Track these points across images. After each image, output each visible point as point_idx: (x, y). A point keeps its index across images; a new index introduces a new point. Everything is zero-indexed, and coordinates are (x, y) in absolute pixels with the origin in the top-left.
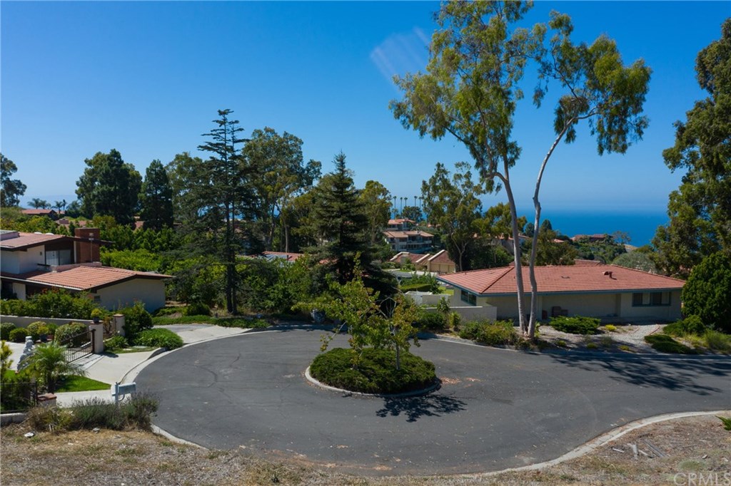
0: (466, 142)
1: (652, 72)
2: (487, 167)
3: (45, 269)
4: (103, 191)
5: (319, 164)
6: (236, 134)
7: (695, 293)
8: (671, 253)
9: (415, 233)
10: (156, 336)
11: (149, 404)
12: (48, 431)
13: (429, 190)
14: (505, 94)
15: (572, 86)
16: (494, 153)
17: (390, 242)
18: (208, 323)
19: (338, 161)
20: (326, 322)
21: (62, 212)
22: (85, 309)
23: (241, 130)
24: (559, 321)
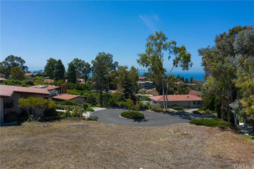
3: (56, 95)
4: (57, 71)
5: (118, 63)
9: (147, 82)
10: (89, 109)
12: (86, 120)
13: (150, 70)
17: (139, 85)
20: (122, 107)
21: (35, 75)
24: (174, 107)
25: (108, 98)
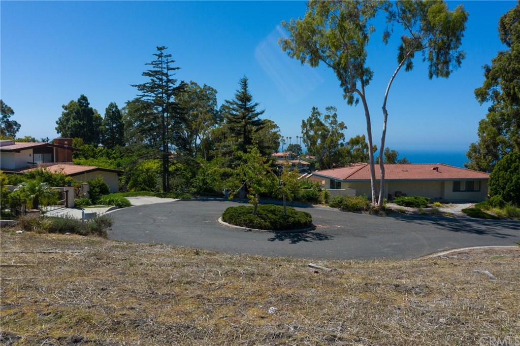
0: (334, 68)
1: (469, 15)
2: (349, 86)
3: (33, 166)
4: (75, 124)
6: (169, 64)
7: (498, 180)
8: (480, 162)
9: (297, 161)
10: (112, 198)
11: (106, 221)
12: (33, 230)
13: (307, 126)
14: (361, 28)
15: (410, 28)
16: (353, 77)
18: (149, 196)
19: (242, 82)
22: (61, 179)
23: (173, 61)
24: (400, 199)
25: (190, 174)
